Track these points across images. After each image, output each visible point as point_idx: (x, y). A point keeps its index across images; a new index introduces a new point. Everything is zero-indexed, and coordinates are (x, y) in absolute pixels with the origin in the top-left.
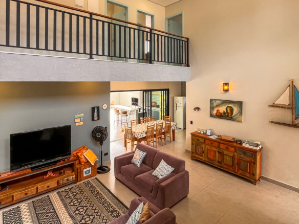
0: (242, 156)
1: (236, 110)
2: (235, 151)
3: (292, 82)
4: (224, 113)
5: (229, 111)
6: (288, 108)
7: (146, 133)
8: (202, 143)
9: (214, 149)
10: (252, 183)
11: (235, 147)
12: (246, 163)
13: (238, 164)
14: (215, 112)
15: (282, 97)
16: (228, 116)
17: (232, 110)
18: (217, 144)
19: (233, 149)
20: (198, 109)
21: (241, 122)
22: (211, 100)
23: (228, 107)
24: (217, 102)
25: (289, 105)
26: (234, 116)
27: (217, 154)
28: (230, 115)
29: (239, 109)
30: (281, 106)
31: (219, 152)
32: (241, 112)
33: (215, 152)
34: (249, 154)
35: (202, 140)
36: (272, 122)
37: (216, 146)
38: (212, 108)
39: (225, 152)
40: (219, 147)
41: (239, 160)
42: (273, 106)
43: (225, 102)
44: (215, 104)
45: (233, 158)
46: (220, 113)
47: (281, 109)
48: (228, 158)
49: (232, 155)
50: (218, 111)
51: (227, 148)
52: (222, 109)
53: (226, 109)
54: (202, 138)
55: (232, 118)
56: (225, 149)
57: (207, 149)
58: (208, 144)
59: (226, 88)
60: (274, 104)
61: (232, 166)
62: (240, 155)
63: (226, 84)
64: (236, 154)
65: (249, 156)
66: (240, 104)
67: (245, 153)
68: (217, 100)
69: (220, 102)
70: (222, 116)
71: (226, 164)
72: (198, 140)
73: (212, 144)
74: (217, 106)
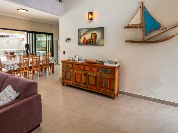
0: (103, 74)
1: (99, 35)
2: (98, 71)
3: (143, 3)
4: (90, 40)
5: (93, 38)
6: (140, 27)
7: (19, 65)
8: (70, 68)
9: (81, 72)
10: (112, 98)
11: (97, 67)
12: (106, 80)
13: (100, 83)
14: (82, 40)
15: (135, 18)
16: (92, 42)
17: (96, 36)
18: (83, 66)
19: (95, 69)
20: (69, 39)
21: (103, 45)
22: (79, 30)
23: (92, 33)
24: (84, 30)
25: (140, 24)
26: (98, 41)
27: (83, 76)
28: (94, 40)
29: (101, 34)
30: (134, 26)
31: (84, 74)
32: (102, 37)
33: (81, 75)
34: (108, 72)
35: (70, 66)
36: (127, 41)
37: (82, 68)
38: (80, 37)
39: (90, 73)
40: (84, 69)
41: (101, 78)
42: (128, 27)
43: (90, 30)
44: (82, 33)
45: (96, 77)
46: (86, 40)
47: (134, 29)
48: (91, 79)
49: (95, 75)
50: (84, 38)
51: (91, 69)
52: (88, 37)
53: (91, 36)
54: (70, 63)
55: (95, 43)
56: (89, 70)
57: (74, 73)
58: (75, 68)
59: (91, 16)
60: (128, 25)
61: (95, 85)
62: (102, 73)
63: (91, 13)
64: (98, 73)
65: (109, 74)
66: (102, 29)
67: (106, 71)
68: (84, 29)
69: (86, 30)
70: (88, 43)
71: (90, 85)
72: (67, 66)
73: (78, 67)
74: (84, 34)
